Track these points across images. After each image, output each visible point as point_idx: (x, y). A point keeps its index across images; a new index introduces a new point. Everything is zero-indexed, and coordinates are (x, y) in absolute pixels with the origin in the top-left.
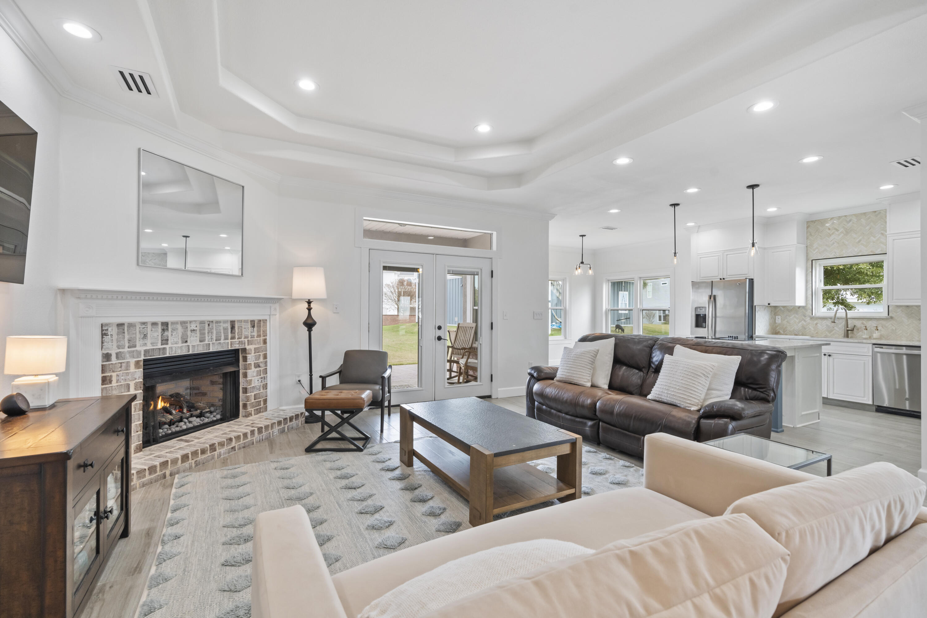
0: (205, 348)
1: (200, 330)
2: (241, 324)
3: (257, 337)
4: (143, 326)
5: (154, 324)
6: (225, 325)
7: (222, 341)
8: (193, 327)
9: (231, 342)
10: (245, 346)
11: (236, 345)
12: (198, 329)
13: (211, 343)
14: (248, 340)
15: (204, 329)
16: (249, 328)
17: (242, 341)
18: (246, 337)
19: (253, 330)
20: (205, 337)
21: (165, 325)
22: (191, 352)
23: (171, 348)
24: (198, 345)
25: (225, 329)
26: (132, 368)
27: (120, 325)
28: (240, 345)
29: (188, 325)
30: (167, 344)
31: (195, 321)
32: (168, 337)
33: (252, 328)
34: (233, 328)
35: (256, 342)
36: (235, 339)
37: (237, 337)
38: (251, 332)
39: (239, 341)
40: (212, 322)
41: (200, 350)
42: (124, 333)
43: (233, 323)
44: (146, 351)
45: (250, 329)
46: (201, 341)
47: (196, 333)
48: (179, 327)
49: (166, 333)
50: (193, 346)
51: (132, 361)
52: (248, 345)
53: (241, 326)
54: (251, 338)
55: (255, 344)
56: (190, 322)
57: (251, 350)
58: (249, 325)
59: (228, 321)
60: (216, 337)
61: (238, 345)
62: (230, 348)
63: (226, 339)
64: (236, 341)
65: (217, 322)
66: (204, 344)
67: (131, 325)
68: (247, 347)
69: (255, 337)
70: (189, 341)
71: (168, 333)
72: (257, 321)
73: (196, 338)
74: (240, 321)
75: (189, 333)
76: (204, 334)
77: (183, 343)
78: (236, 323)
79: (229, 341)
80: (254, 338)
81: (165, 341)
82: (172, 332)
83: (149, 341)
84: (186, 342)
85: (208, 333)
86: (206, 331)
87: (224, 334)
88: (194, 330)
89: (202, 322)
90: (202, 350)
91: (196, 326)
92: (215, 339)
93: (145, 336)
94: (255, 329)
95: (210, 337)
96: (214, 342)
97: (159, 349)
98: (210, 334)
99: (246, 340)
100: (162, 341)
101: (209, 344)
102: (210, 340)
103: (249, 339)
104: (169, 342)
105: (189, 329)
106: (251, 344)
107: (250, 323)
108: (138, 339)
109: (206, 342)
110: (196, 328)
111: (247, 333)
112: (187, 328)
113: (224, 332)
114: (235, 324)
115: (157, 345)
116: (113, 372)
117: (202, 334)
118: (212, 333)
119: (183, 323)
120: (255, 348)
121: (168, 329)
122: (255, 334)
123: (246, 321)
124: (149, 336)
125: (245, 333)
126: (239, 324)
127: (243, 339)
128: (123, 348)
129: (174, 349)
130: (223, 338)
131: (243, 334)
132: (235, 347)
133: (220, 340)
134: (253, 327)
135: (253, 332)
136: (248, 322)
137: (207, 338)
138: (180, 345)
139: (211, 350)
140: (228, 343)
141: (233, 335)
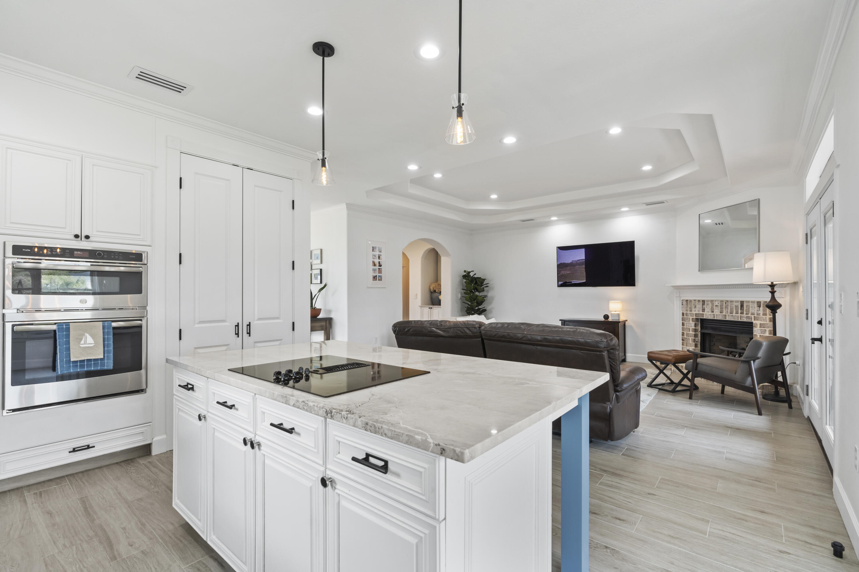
0: (723, 317)
1: (720, 306)
2: (748, 303)
3: (763, 315)
4: (695, 302)
5: (699, 301)
6: (737, 304)
7: (734, 314)
8: (717, 304)
9: (740, 316)
10: (751, 320)
11: (744, 319)
12: (719, 305)
13: (727, 314)
14: (754, 317)
15: (723, 305)
16: (755, 307)
17: (749, 317)
18: (752, 314)
19: (759, 309)
20: (723, 310)
21: (704, 301)
22: (715, 319)
23: (706, 314)
24: (719, 315)
25: (736, 307)
26: (691, 322)
27: (687, 301)
28: (748, 319)
29: (714, 302)
30: (704, 312)
31: (718, 300)
32: (705, 308)
33: (759, 308)
34: (742, 306)
35: (762, 319)
36: (743, 314)
37: (745, 313)
38: (757, 311)
39: (747, 316)
40: (728, 301)
41: (720, 318)
42: (688, 304)
43: (742, 303)
44: (696, 314)
45: (757, 308)
46: (721, 313)
47: (718, 308)
48: (710, 303)
49: (704, 306)
50: (717, 315)
51: (691, 318)
52: (755, 320)
53: (749, 305)
54: (757, 315)
55: (761, 321)
56: (716, 301)
57: (757, 324)
58: (756, 305)
59: (738, 301)
60: (730, 311)
61: (746, 319)
62: (739, 320)
63: (737, 313)
64: (744, 316)
65: (732, 301)
66: (722, 315)
67: (691, 301)
68: (754, 322)
69: (761, 314)
70: (714, 312)
71: (705, 306)
72: (763, 302)
73: (718, 310)
74: (748, 302)
75: (715, 307)
76: (723, 308)
77: (711, 312)
78: (745, 302)
79: (739, 315)
80: (759, 315)
81: (703, 310)
82: (707, 306)
83: (697, 309)
84: (713, 312)
85: (725, 308)
86: (724, 307)
87: (735, 309)
88: (717, 306)
89: (722, 301)
90: (721, 318)
91: (718, 303)
92: (729, 312)
93: (695, 307)
94: (761, 308)
95: (726, 311)
96: (729, 314)
97: (701, 314)
98: (726, 309)
99: (753, 316)
100: (702, 310)
101: (726, 315)
102: (726, 313)
103: (756, 316)
104: (706, 311)
105: (715, 305)
106: (757, 320)
107: (756, 304)
108: (693, 307)
109: (724, 314)
110: (718, 305)
111: (754, 311)
112: (713, 304)
113: (735, 308)
114: (744, 304)
115: (700, 312)
116: (685, 321)
117: (722, 308)
118: (728, 308)
119: (712, 301)
120: (760, 324)
121: (705, 304)
122: (761, 312)
123: (753, 302)
124: (697, 306)
125: (751, 310)
126: (747, 303)
127: (750, 315)
128: (688, 311)
129: (707, 315)
130: (734, 312)
131: (750, 311)
132: (743, 320)
133: (732, 313)
134: (759, 306)
135: (759, 311)
136: (755, 303)
137: (724, 311)
138: (710, 313)
139: (727, 319)
140: (738, 316)
141: (742, 311)
